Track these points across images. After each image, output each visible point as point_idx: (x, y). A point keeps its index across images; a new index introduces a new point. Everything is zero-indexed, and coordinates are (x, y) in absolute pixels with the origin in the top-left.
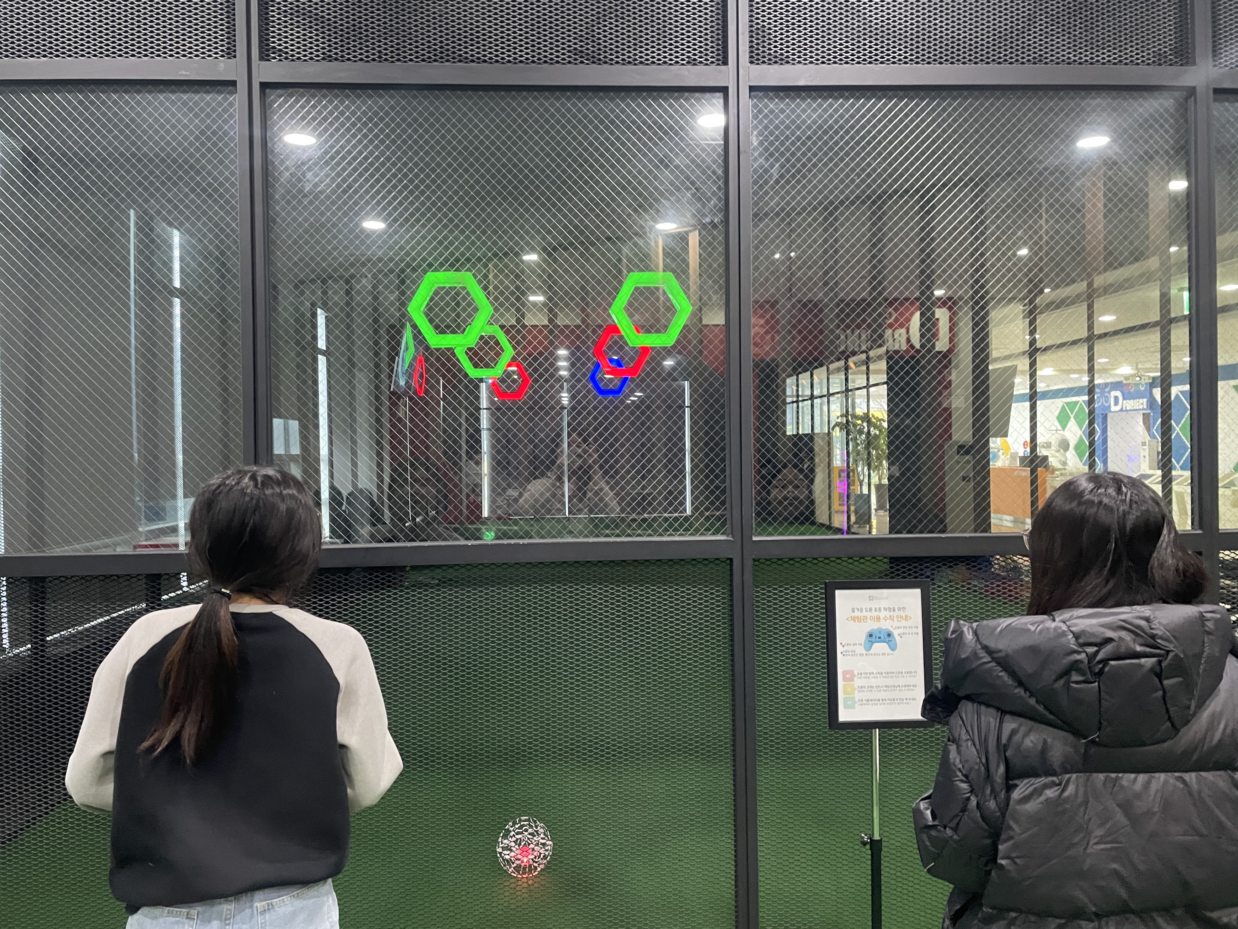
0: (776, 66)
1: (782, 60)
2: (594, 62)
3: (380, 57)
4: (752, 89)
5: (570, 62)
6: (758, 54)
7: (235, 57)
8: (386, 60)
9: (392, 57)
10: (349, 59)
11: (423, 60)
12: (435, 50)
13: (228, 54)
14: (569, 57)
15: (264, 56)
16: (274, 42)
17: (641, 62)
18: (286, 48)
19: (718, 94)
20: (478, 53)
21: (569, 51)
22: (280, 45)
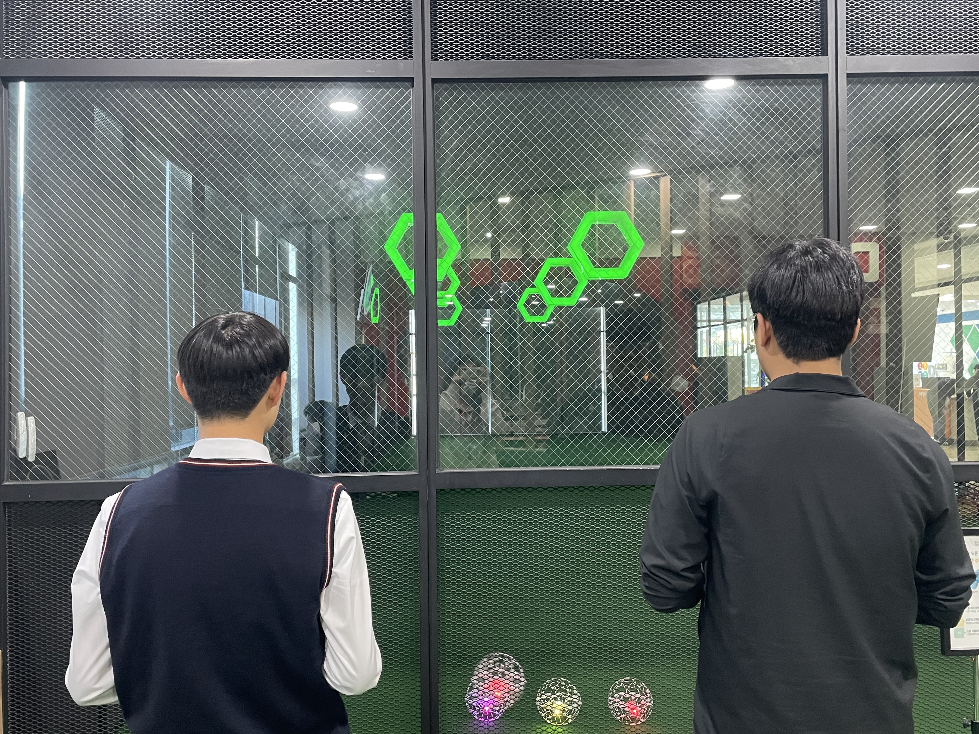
0: (868, 57)
1: (873, 50)
2: (710, 55)
3: (529, 55)
4: (849, 75)
5: (689, 56)
6: (852, 46)
7: (411, 57)
8: (535, 57)
9: (540, 55)
10: (504, 57)
11: (566, 57)
12: (576, 48)
13: (405, 54)
14: (689, 51)
15: (434, 57)
16: (441, 44)
17: (751, 54)
18: (451, 48)
19: (817, 80)
20: (612, 50)
21: (689, 47)
22: (446, 46)
